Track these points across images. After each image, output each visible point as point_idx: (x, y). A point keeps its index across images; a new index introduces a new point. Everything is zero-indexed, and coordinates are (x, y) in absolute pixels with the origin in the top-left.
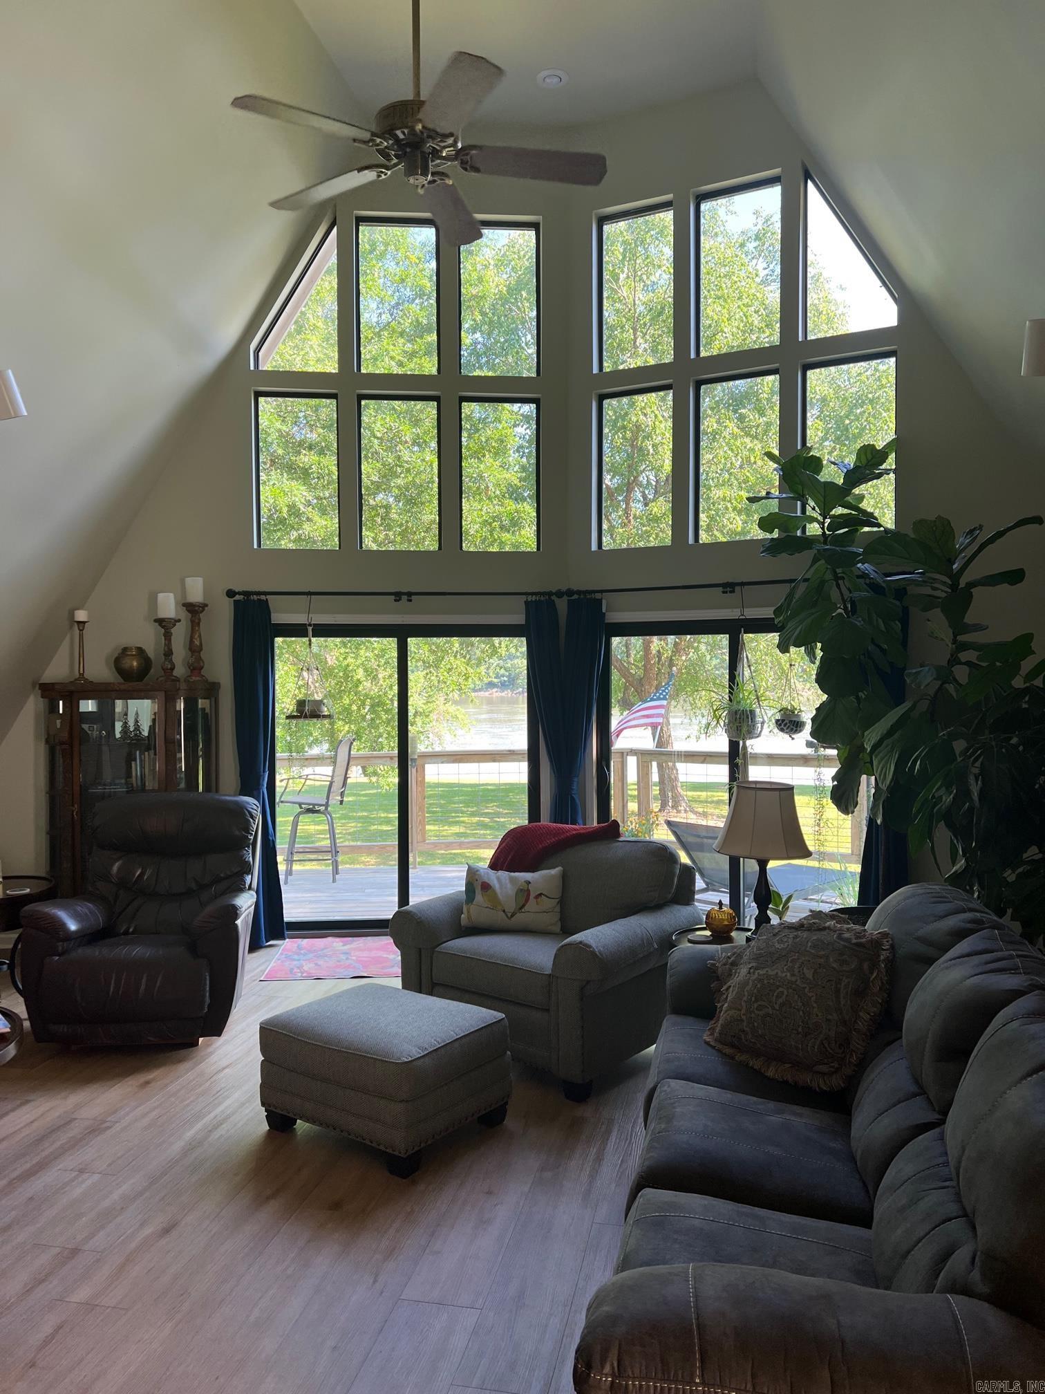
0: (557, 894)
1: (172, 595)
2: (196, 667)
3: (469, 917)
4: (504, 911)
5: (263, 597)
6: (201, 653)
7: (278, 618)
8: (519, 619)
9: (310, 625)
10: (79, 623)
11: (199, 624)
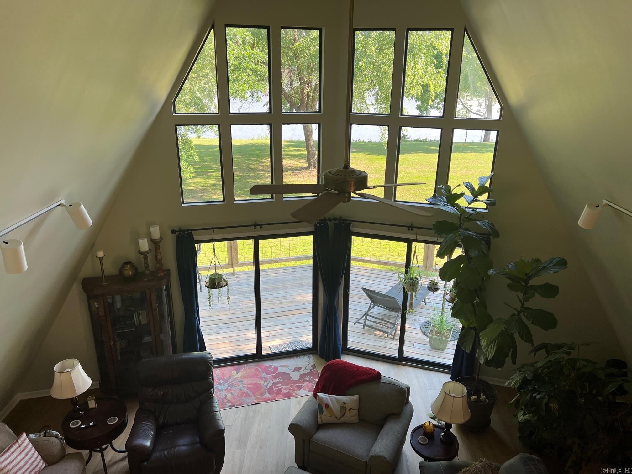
0: (357, 408)
1: (145, 239)
2: (160, 268)
3: (321, 420)
6: (162, 261)
8: (311, 229)
10: (100, 258)
11: (159, 248)
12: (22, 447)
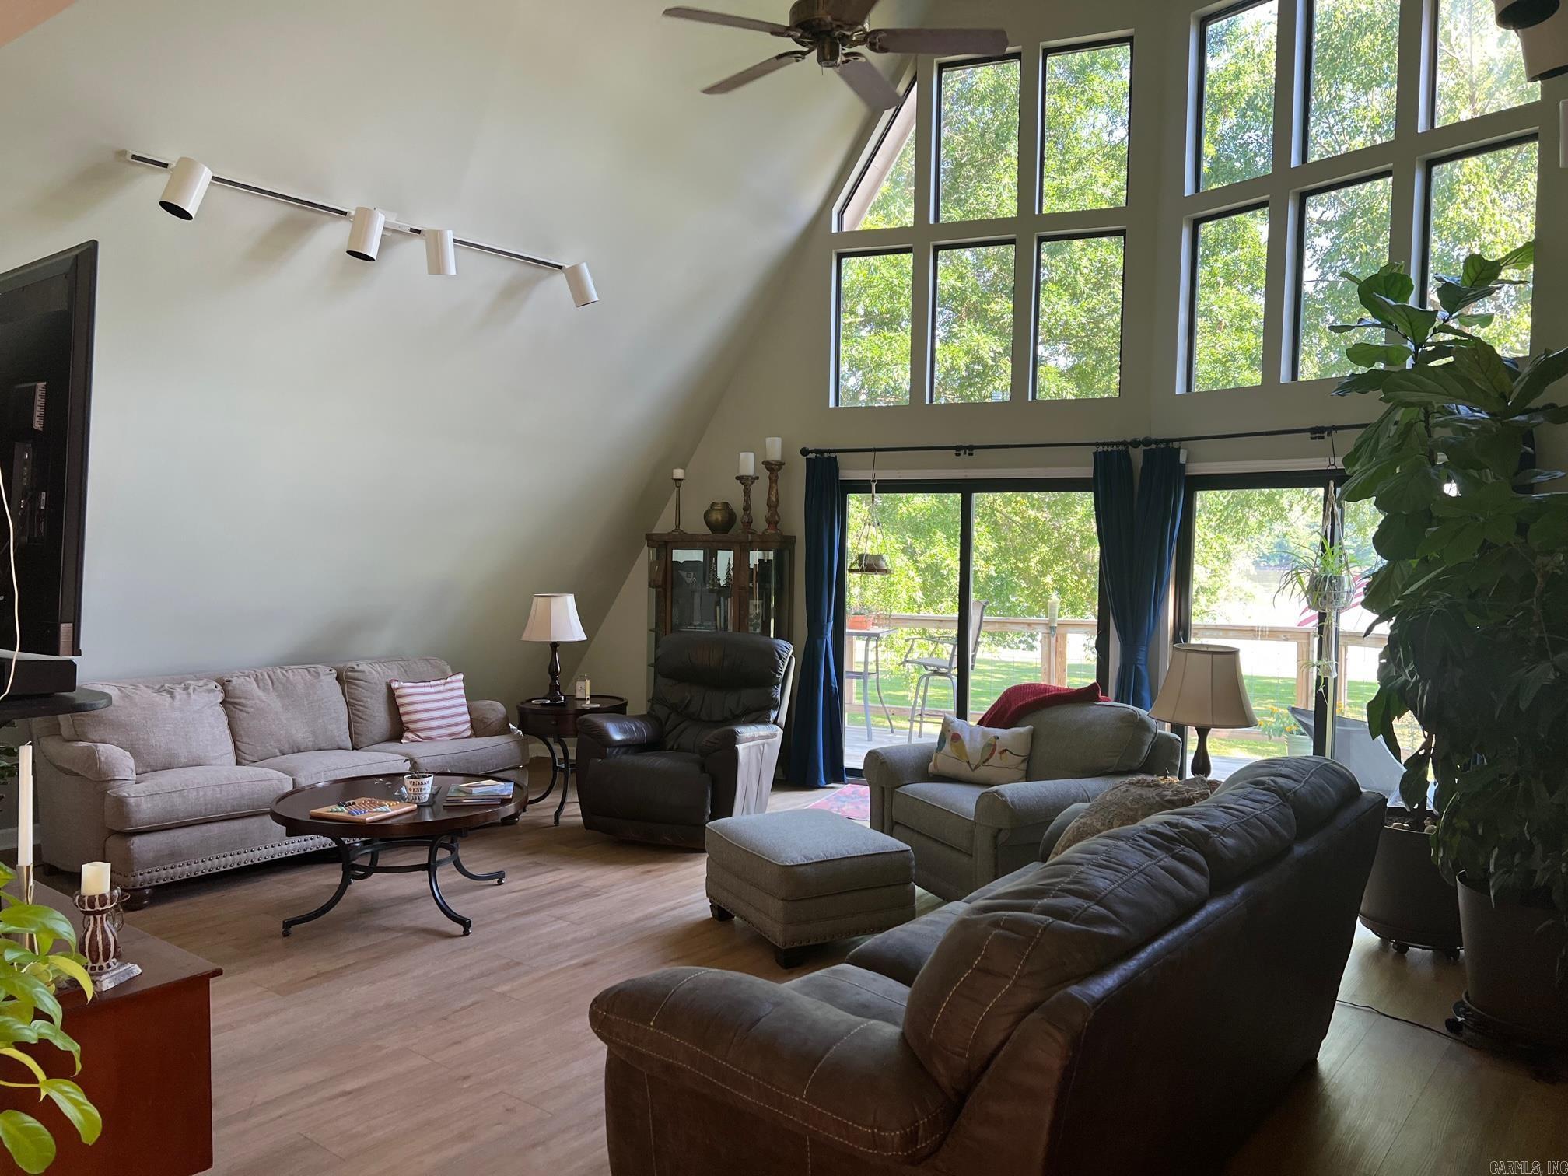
0: (1024, 751)
1: (751, 455)
2: (773, 521)
3: (935, 765)
4: (968, 763)
5: (833, 455)
6: (778, 508)
7: (848, 474)
8: (1087, 472)
9: (874, 481)
10: (676, 480)
11: (776, 481)
12: (447, 687)
